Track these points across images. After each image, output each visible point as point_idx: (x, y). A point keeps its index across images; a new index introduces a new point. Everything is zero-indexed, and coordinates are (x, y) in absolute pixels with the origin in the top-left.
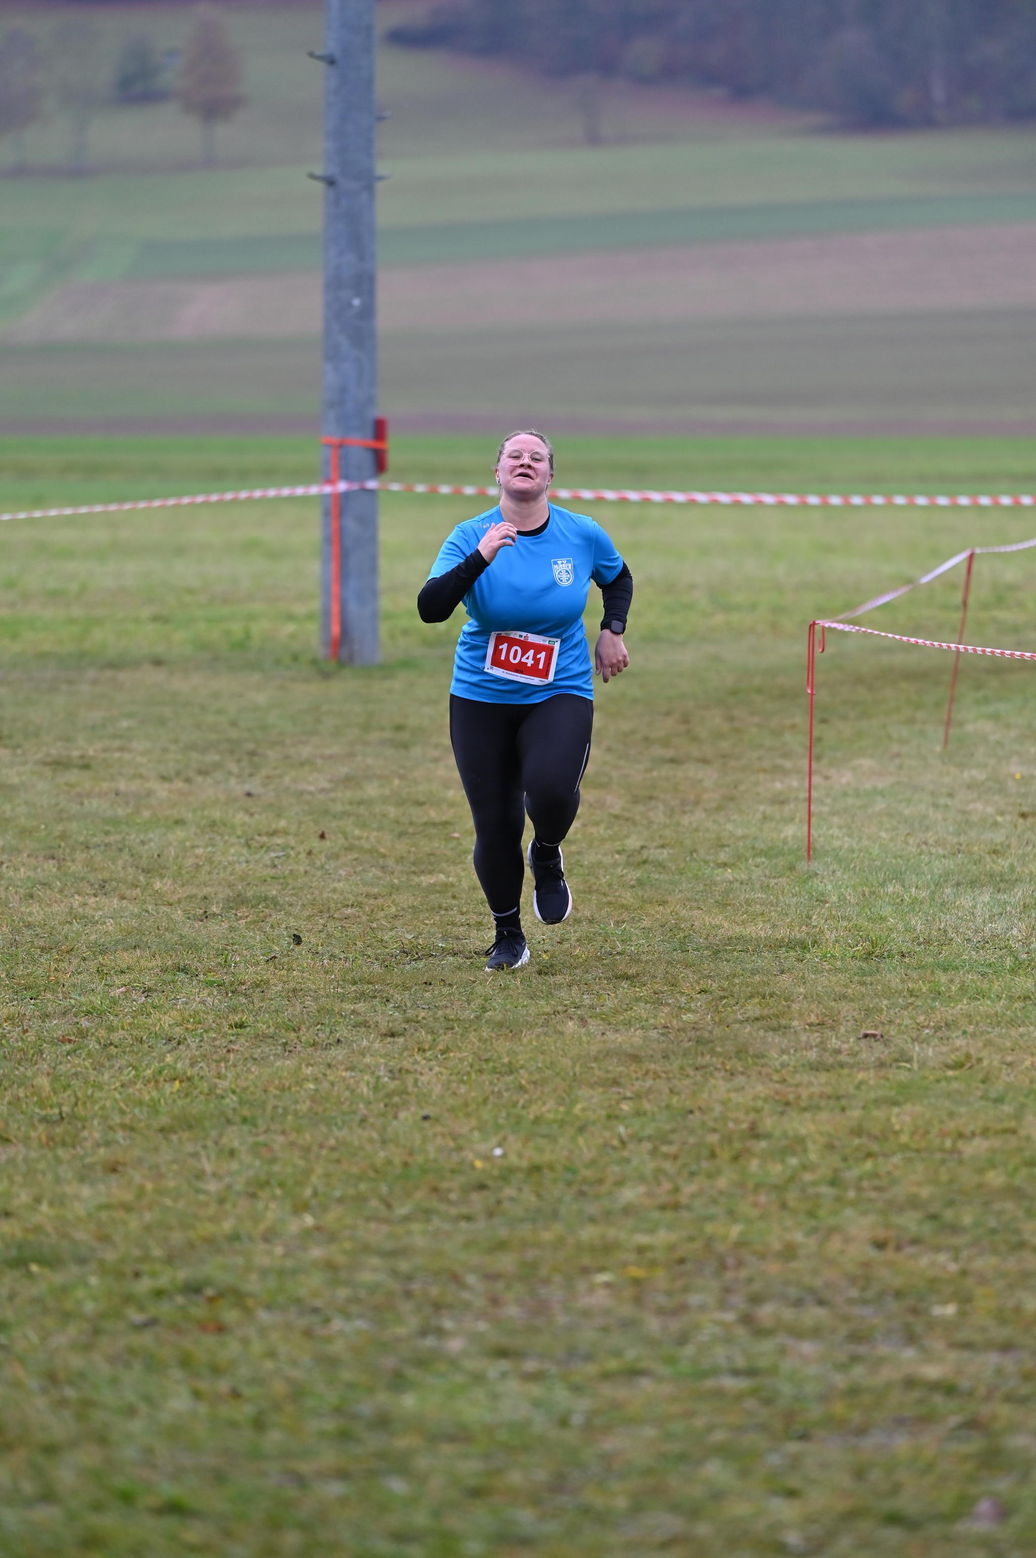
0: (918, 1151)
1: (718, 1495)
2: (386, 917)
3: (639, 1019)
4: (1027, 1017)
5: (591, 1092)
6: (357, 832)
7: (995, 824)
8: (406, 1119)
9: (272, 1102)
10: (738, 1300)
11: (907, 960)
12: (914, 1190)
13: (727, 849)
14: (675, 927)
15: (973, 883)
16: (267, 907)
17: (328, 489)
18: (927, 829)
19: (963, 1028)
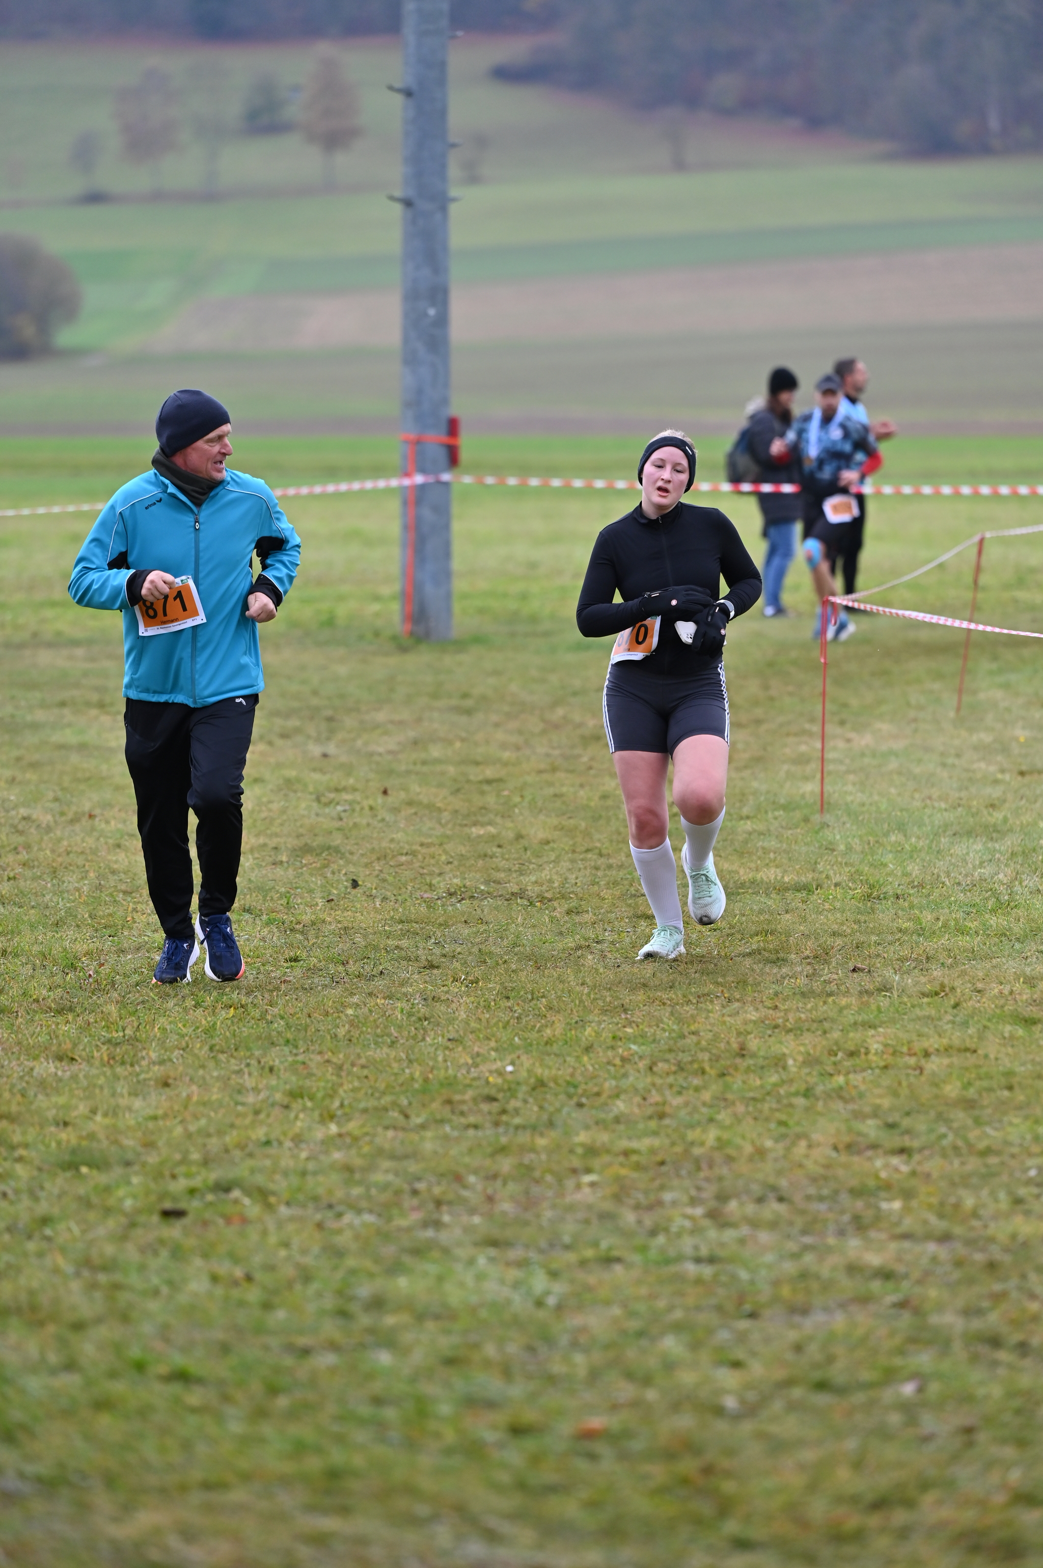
0: (886, 1066)
1: (669, 1366)
2: (436, 864)
4: (1000, 950)
6: (418, 789)
7: (995, 781)
8: (432, 1040)
9: (315, 1026)
10: (708, 1198)
11: (900, 901)
12: (877, 1101)
15: (969, 833)
16: (330, 854)
18: (933, 785)
19: (942, 961)
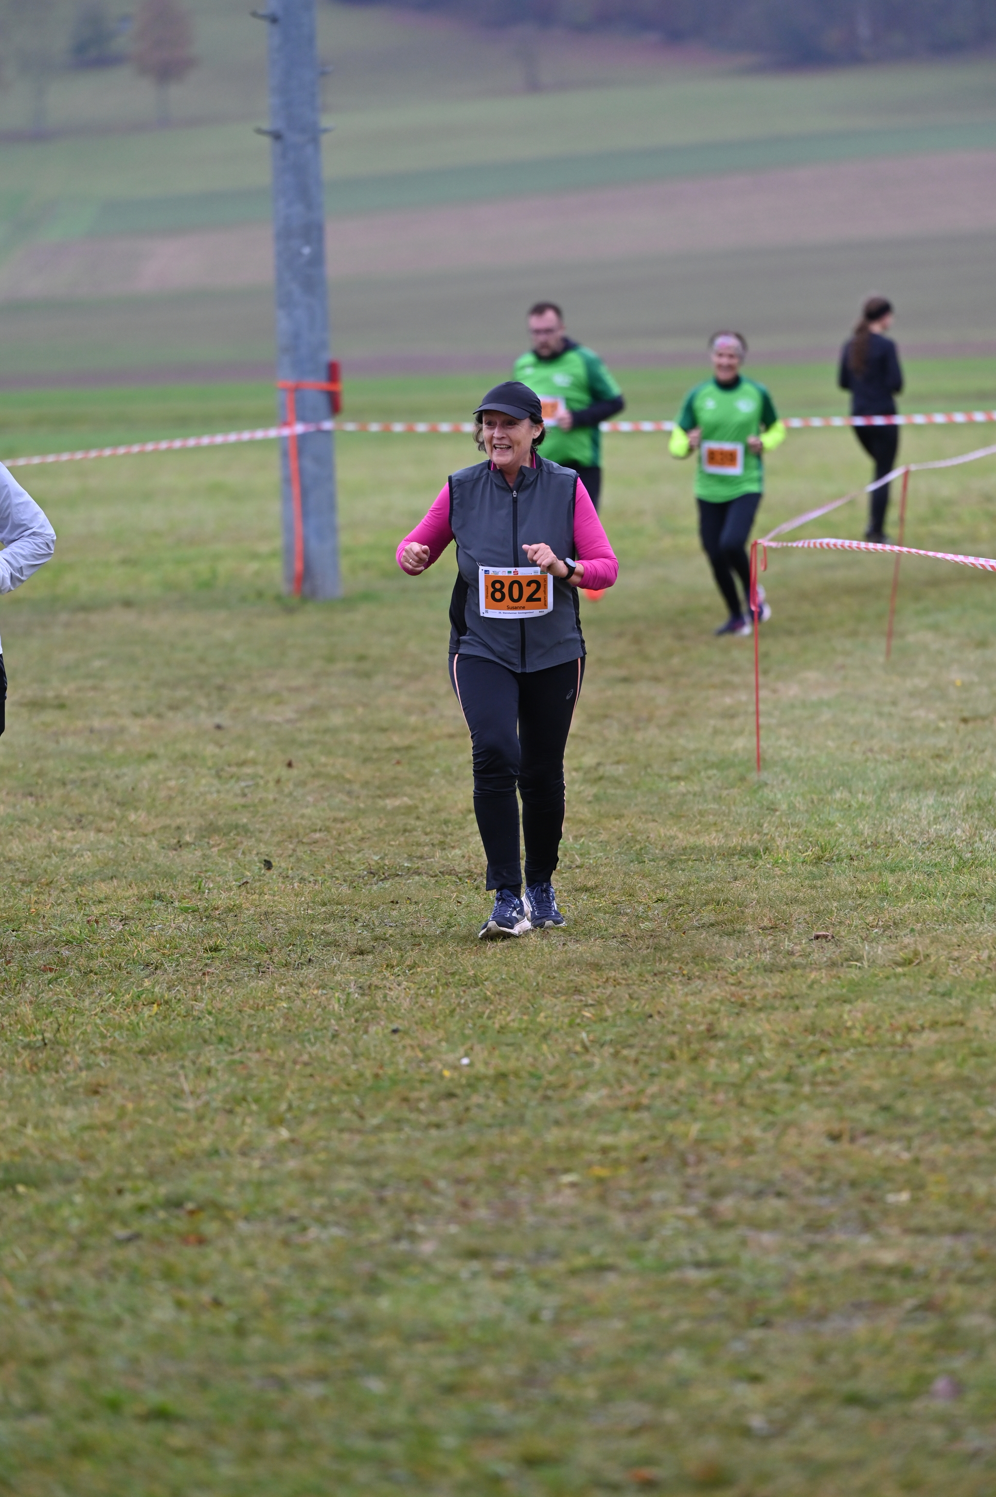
0: (869, 1045)
1: (684, 1383)
2: (353, 840)
3: (599, 929)
4: (972, 913)
5: (554, 1000)
6: (323, 759)
7: (938, 730)
8: (377, 1034)
9: (247, 1021)
10: (700, 1195)
11: (855, 863)
12: (867, 1083)
13: (679, 763)
14: (632, 840)
15: (918, 787)
16: (238, 834)
17: (286, 432)
18: (872, 737)
19: (911, 926)
